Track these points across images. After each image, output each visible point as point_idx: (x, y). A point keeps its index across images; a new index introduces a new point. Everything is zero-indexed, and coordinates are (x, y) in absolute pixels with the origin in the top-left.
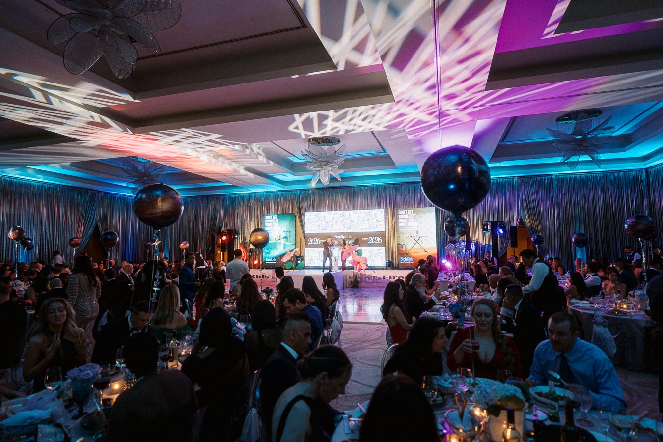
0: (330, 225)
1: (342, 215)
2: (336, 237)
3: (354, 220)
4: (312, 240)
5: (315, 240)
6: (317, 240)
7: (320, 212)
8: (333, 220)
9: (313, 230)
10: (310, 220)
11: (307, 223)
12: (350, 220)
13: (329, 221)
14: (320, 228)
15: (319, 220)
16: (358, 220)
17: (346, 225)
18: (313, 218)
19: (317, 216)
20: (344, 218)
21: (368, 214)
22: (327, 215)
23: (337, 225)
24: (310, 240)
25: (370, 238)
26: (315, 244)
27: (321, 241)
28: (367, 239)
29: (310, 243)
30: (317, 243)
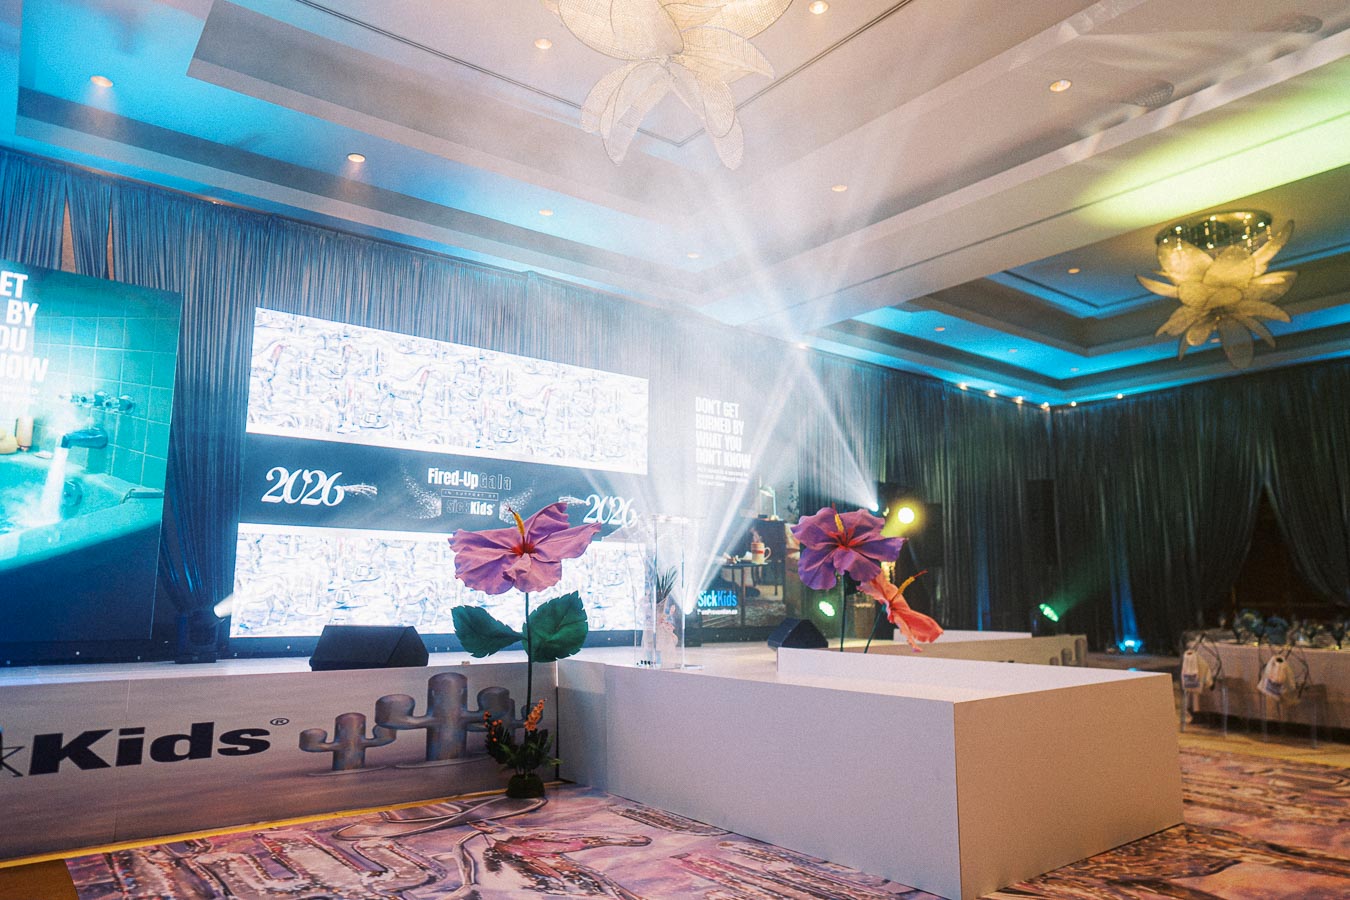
0: (403, 405)
1: (471, 367)
2: (435, 475)
5: (307, 477)
6: (325, 483)
8: (422, 384)
9: (303, 421)
10: (285, 357)
11: (264, 370)
12: (508, 398)
13: (404, 387)
14: (350, 416)
15: (345, 372)
16: (543, 407)
17: (489, 418)
18: (311, 354)
19: (333, 343)
20: (479, 385)
21: (585, 386)
22: (396, 350)
23: (446, 411)
24: (277, 475)
25: (592, 500)
26: (305, 501)
27: (347, 488)
28: (581, 502)
29: (279, 492)
30: (325, 498)
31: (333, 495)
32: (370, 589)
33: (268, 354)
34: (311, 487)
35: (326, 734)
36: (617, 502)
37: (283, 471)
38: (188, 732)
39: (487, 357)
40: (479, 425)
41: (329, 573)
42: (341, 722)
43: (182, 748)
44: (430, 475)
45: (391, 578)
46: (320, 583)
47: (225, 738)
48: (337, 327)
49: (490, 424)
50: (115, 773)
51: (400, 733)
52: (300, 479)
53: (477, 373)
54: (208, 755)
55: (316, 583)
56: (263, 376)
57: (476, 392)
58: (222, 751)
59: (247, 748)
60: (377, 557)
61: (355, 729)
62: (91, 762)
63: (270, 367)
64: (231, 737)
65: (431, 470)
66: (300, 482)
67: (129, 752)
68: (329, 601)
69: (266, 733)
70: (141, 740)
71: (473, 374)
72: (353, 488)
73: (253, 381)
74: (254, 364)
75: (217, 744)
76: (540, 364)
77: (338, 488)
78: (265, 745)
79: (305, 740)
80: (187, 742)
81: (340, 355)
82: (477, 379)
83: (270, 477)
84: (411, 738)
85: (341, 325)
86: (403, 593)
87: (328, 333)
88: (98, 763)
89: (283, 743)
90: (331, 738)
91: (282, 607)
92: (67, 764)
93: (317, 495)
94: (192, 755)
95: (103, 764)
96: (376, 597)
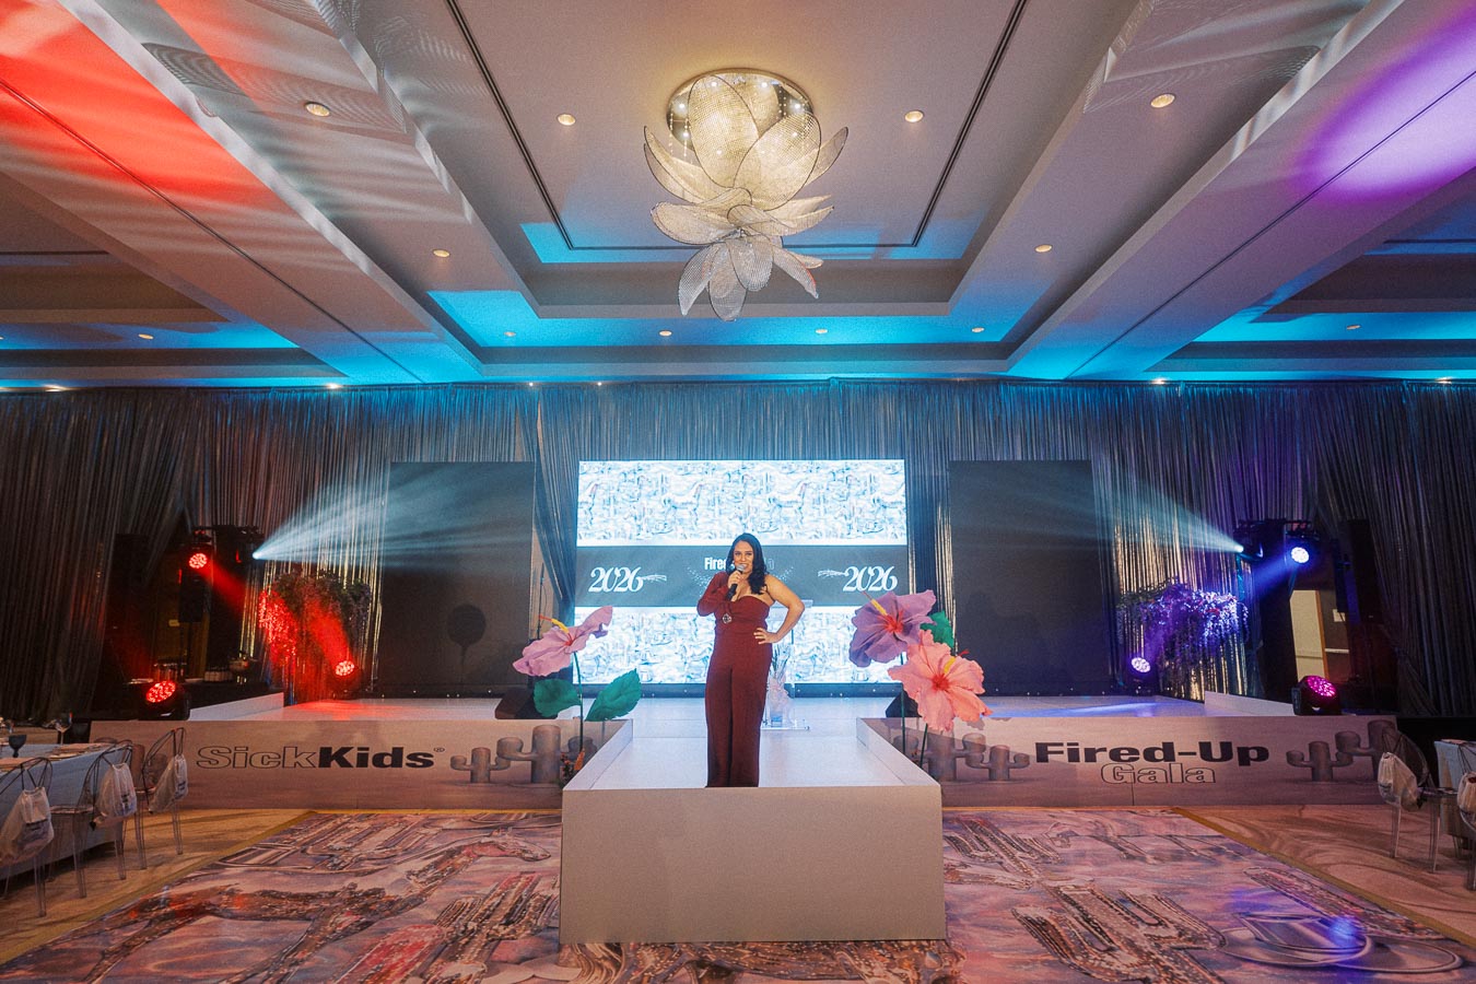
0: (684, 514)
1: (735, 477)
2: (710, 563)
3: (783, 499)
4: (604, 576)
5: (617, 573)
6: (630, 576)
7: (642, 463)
8: (697, 496)
9: (613, 534)
10: (600, 492)
11: (587, 503)
12: (768, 496)
13: (684, 499)
14: (644, 527)
15: (640, 495)
16: (800, 499)
17: (752, 514)
18: (616, 486)
19: (630, 477)
20: (743, 490)
21: (839, 476)
22: (676, 474)
23: (717, 514)
24: (598, 573)
25: (851, 572)
26: (617, 589)
27: (645, 578)
28: (840, 574)
29: (599, 585)
30: (630, 586)
31: (635, 583)
32: (664, 650)
33: (588, 492)
34: (620, 579)
35: (466, 759)
36: (876, 572)
37: (601, 570)
38: (390, 752)
39: (749, 466)
40: (744, 521)
41: (635, 639)
42: (475, 752)
43: (387, 760)
44: (707, 563)
45: (679, 642)
46: (629, 646)
47: (409, 757)
48: (632, 464)
49: (753, 518)
50: (355, 770)
51: (513, 763)
52: (613, 574)
53: (740, 481)
54: (400, 766)
55: (626, 646)
56: (586, 507)
57: (741, 495)
58: (407, 764)
59: (421, 764)
60: (669, 627)
61: (483, 760)
62: (344, 764)
63: (590, 500)
64: (412, 757)
65: (707, 559)
66: (612, 575)
67: (362, 760)
68: (636, 659)
69: (431, 756)
70: (367, 754)
71: (737, 481)
72: (648, 578)
73: (580, 511)
74: (580, 500)
75: (405, 760)
76: (794, 464)
77: (638, 578)
78: (431, 763)
79: (454, 762)
80: (390, 758)
81: (636, 484)
82: (741, 485)
83: (593, 575)
84: (520, 767)
85: (636, 462)
86: (690, 653)
87: (626, 470)
88: (348, 765)
89: (441, 762)
90: (469, 762)
91: (604, 663)
92: (334, 763)
93: (625, 585)
94: (393, 765)
95: (350, 766)
96: (669, 656)
